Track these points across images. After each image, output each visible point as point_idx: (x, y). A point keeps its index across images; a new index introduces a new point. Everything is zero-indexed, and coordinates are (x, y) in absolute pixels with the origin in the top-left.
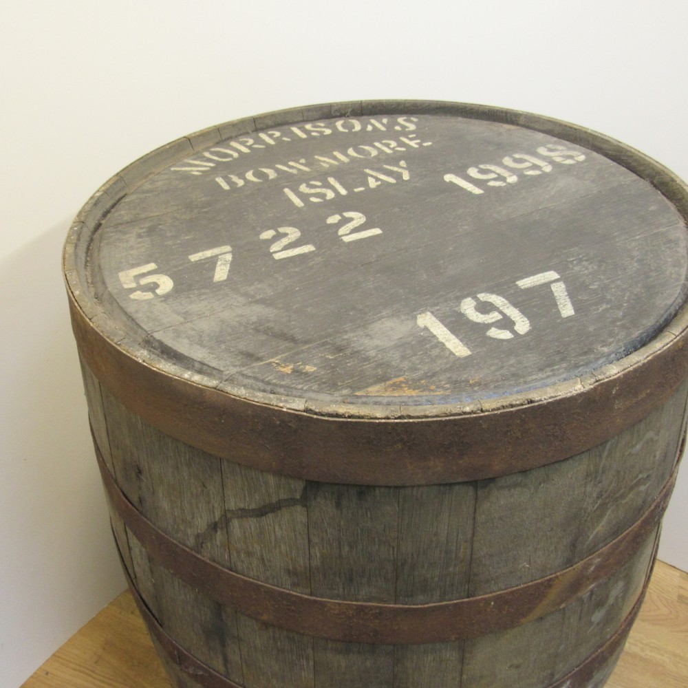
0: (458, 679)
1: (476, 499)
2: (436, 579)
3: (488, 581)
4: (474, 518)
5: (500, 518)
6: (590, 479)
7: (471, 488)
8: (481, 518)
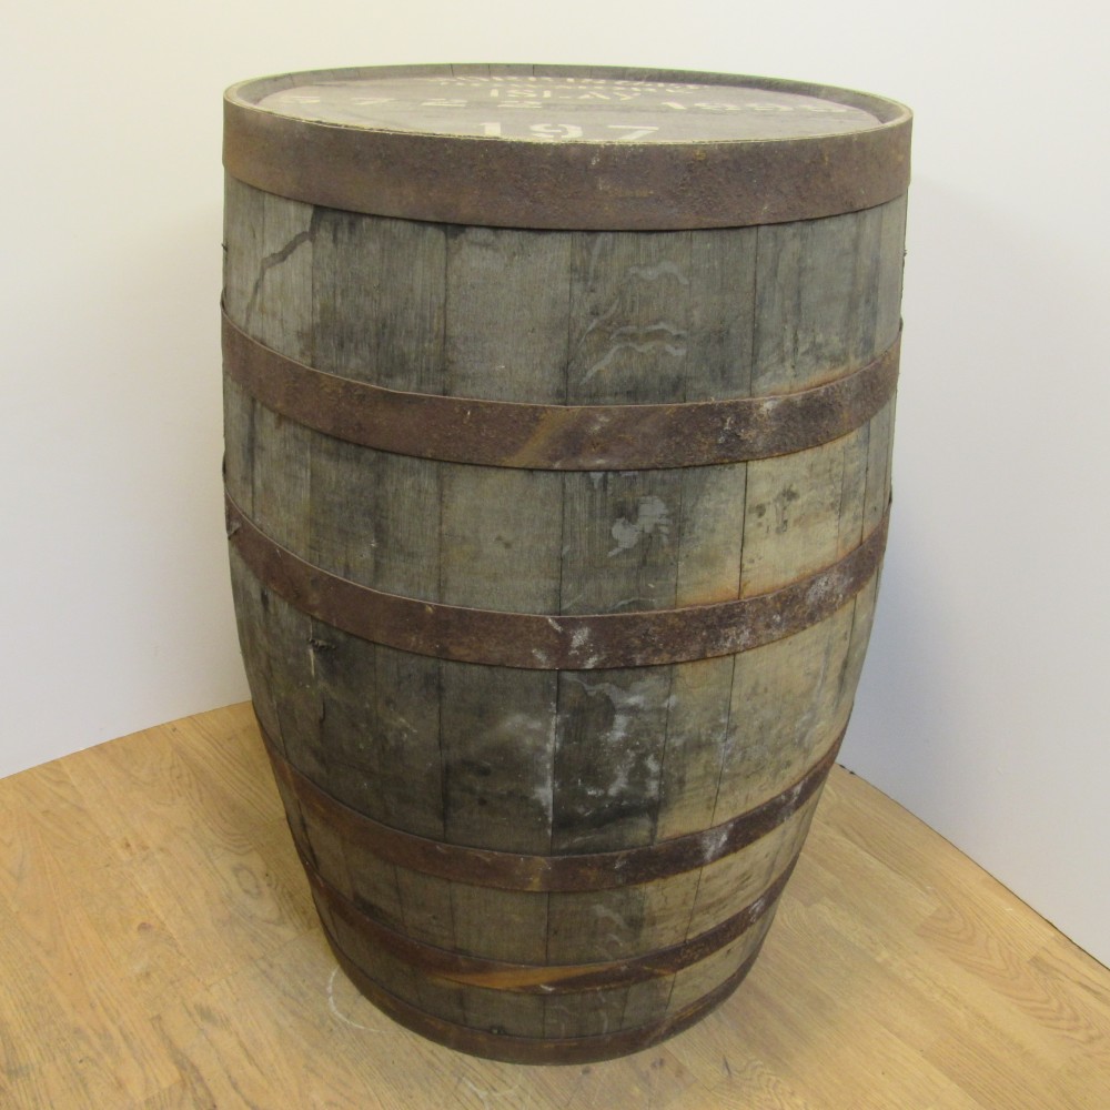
0: (437, 530)
1: (447, 249)
2: (413, 356)
3: (464, 378)
4: (446, 277)
5: (473, 287)
6: (577, 277)
7: (442, 234)
8: (453, 279)
